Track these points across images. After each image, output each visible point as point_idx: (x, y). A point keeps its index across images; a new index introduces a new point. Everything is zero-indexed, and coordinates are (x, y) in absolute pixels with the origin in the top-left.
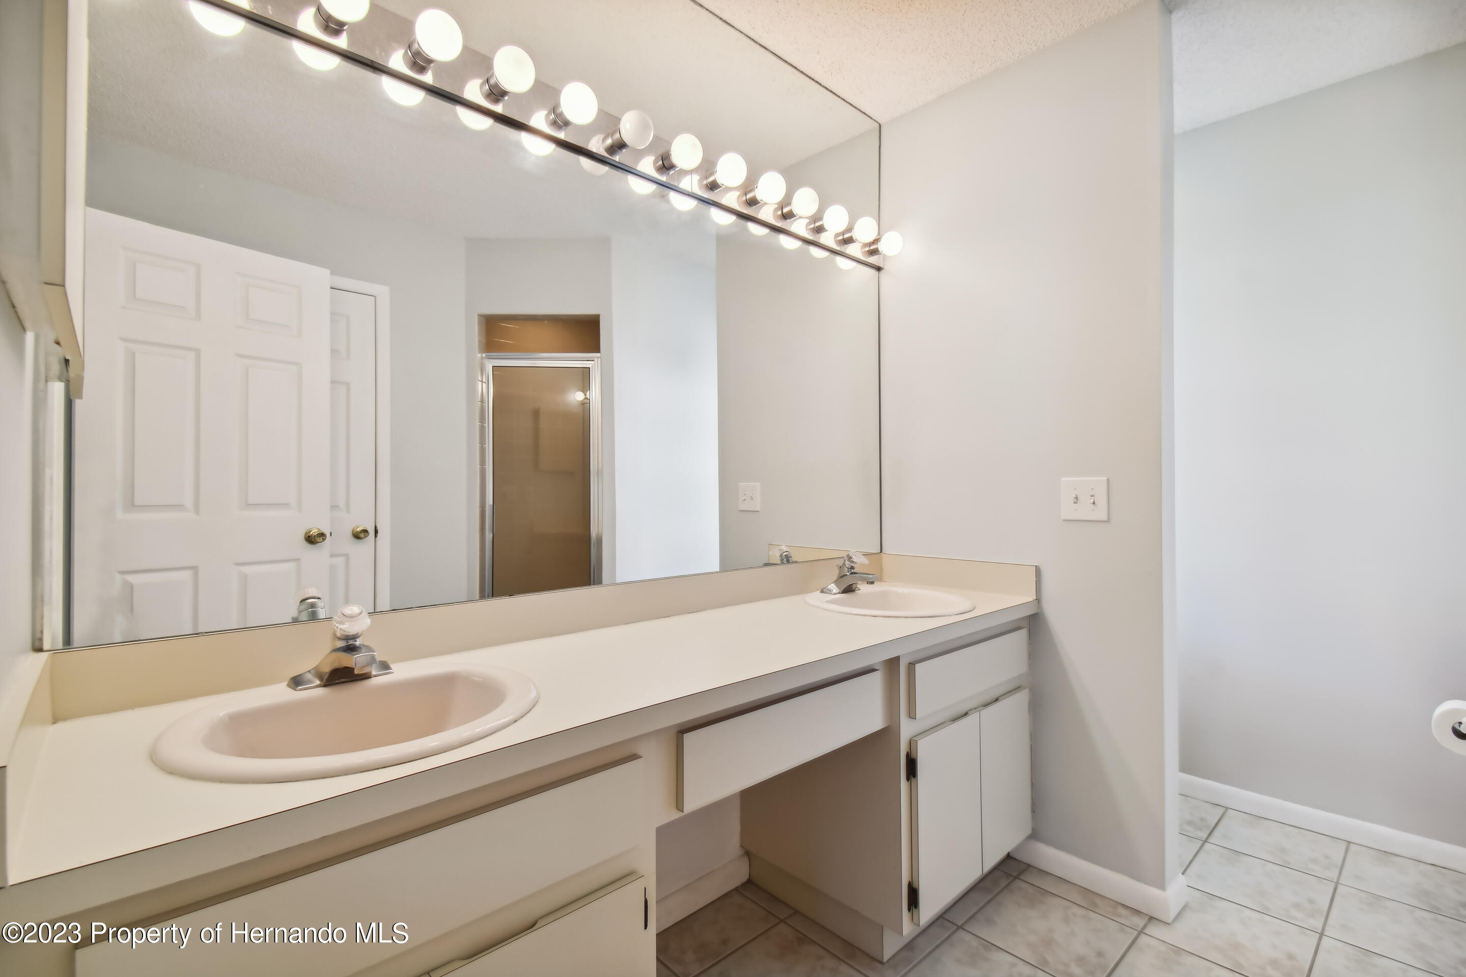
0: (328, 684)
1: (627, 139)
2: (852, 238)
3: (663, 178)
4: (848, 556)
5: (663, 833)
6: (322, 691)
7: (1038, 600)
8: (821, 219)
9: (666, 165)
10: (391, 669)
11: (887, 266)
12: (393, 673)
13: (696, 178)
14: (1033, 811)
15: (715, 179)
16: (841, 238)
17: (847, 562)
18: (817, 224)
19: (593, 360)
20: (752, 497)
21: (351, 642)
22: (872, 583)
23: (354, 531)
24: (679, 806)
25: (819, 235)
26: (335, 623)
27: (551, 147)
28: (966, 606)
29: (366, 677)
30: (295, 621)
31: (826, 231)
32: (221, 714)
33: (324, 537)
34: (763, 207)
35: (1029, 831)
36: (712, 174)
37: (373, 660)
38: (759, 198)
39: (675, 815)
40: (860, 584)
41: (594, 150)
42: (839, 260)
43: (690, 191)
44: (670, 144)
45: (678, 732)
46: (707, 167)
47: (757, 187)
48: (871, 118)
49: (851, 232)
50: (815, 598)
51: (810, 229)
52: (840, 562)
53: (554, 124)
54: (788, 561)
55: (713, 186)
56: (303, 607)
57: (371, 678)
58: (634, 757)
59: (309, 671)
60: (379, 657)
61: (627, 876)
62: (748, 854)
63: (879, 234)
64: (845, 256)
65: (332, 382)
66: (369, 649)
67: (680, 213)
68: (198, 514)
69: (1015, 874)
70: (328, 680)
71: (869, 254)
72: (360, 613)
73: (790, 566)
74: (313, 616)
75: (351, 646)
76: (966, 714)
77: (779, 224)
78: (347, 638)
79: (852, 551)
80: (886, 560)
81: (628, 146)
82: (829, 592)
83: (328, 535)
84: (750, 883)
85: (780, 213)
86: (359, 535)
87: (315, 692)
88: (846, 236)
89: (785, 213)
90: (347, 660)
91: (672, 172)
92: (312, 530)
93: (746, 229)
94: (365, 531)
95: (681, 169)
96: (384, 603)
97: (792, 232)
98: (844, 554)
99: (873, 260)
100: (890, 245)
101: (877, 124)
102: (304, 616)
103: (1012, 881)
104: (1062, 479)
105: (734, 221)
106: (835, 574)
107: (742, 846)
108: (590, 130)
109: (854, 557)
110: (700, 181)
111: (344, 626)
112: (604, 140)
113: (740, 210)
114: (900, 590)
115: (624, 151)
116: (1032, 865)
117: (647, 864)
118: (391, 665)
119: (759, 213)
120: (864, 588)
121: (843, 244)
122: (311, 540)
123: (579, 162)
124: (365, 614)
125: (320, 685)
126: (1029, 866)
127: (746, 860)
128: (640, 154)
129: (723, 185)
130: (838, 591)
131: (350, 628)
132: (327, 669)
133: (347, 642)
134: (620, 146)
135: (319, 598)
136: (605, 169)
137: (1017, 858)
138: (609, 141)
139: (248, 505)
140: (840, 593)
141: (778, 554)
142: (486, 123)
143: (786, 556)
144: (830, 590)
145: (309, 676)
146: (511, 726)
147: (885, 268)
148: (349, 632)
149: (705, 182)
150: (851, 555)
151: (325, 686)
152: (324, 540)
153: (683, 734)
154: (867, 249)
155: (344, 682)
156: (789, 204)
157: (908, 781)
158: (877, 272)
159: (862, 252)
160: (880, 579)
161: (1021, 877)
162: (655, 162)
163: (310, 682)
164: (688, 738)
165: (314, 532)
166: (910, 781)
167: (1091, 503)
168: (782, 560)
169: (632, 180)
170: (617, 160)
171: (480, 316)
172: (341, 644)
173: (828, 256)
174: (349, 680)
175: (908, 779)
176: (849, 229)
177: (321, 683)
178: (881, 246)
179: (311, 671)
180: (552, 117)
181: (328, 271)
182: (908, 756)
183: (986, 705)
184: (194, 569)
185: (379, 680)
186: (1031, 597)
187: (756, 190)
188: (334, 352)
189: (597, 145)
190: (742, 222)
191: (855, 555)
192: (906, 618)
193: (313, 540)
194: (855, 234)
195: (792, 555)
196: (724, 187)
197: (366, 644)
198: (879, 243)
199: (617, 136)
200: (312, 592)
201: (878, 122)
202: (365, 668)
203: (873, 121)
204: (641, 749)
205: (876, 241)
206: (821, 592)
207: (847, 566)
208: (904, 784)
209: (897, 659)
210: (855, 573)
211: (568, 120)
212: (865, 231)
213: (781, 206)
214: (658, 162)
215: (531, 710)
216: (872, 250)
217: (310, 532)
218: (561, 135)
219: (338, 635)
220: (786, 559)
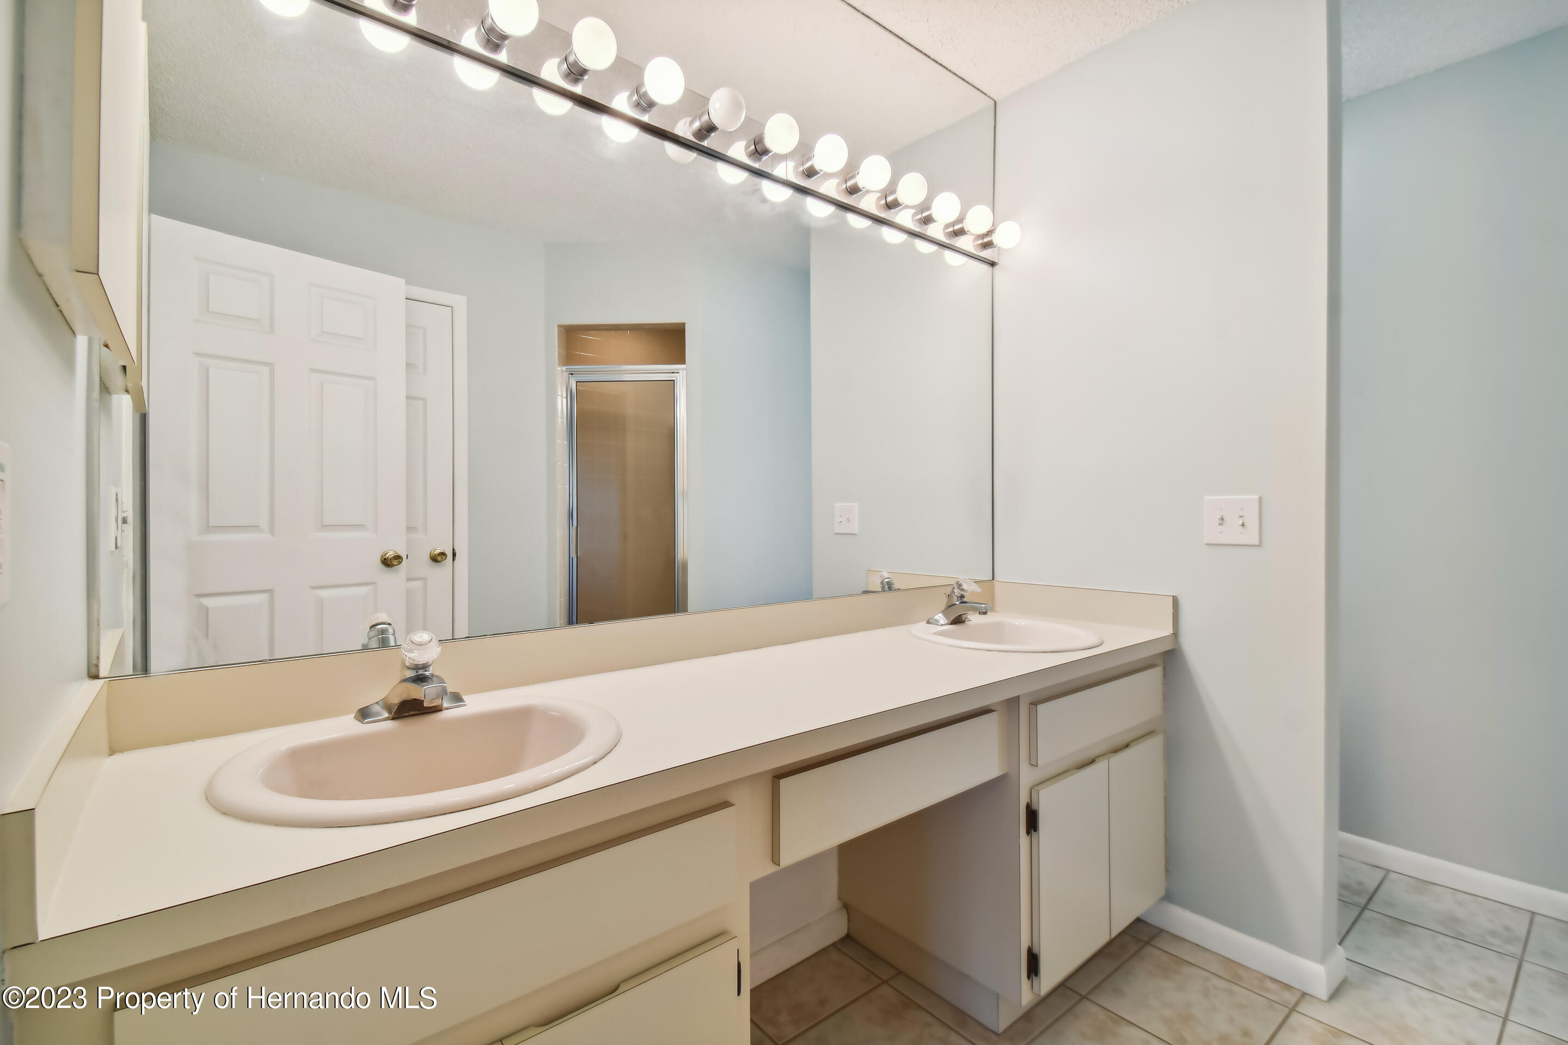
0: (396, 716)
1: (716, 121)
2: (964, 229)
3: (756, 165)
4: (957, 583)
5: (757, 888)
6: (390, 724)
7: (1175, 635)
8: (929, 208)
9: (759, 151)
10: (464, 702)
11: (1002, 261)
12: (466, 705)
13: (791, 164)
14: (1167, 871)
15: (813, 165)
16: (951, 229)
17: (956, 591)
18: (925, 214)
19: (678, 373)
20: (848, 519)
21: (421, 672)
22: (985, 613)
23: (432, 553)
24: (775, 859)
25: (927, 226)
26: (404, 652)
27: (633, 133)
28: (1093, 640)
29: (437, 709)
30: (365, 648)
31: (935, 221)
32: (283, 748)
33: (401, 560)
34: (864, 196)
35: (1162, 893)
36: (809, 159)
37: (444, 691)
38: (860, 186)
39: (771, 869)
40: (971, 614)
41: (681, 134)
42: (948, 254)
43: (785, 178)
44: (763, 126)
45: (773, 777)
46: (804, 150)
47: (858, 173)
48: (986, 94)
49: (963, 223)
50: (920, 629)
51: (917, 220)
52: (948, 591)
53: (638, 105)
54: (890, 589)
55: (811, 173)
56: (373, 633)
57: (442, 711)
58: (725, 805)
59: (377, 703)
60: (450, 689)
61: (719, 936)
62: (846, 906)
63: (993, 225)
64: (956, 251)
65: (408, 398)
66: (441, 680)
67: (774, 205)
68: (273, 536)
69: (1145, 939)
70: (397, 712)
71: (982, 248)
72: (430, 641)
73: (891, 594)
74: (384, 643)
75: (421, 677)
76: (1092, 761)
77: (883, 214)
78: (416, 668)
79: (961, 577)
80: (999, 589)
81: (718, 129)
82: (936, 623)
83: (404, 557)
84: (848, 938)
85: (883, 202)
86: (437, 558)
87: (384, 726)
88: (957, 227)
89: (889, 202)
90: (416, 692)
91: (765, 158)
92: (389, 552)
93: (845, 221)
94: (443, 554)
95: (775, 153)
96: (462, 631)
97: (897, 224)
98: (953, 582)
99: (986, 254)
100: (1005, 237)
101: (991, 100)
102: (374, 643)
103: (1142, 948)
104: (1206, 497)
105: (833, 212)
106: (943, 603)
107: (840, 898)
108: (676, 111)
109: (964, 584)
110: (796, 167)
111: (414, 655)
112: (691, 123)
113: (839, 199)
114: (1016, 622)
115: (713, 134)
116: (1166, 929)
117: (741, 922)
118: (464, 698)
119: (860, 202)
120: (974, 619)
121: (953, 236)
122: (389, 562)
123: (664, 150)
124: (435, 642)
125: (389, 717)
126: (1161, 931)
127: (844, 913)
128: (731, 137)
129: (821, 171)
130: (946, 621)
131: (419, 657)
132: (396, 700)
133: (417, 672)
134: (710, 129)
135: (389, 624)
136: (693, 155)
137: (1147, 921)
138: (697, 125)
139: (325, 527)
140: (948, 624)
141: (879, 581)
142: (563, 107)
143: (887, 582)
144: (937, 621)
145: (377, 708)
146: (590, 768)
147: (999, 263)
148: (418, 661)
149: (801, 169)
150: (961, 582)
151: (393, 719)
152: (400, 563)
153: (780, 779)
154: (980, 242)
155: (413, 715)
156: (893, 192)
157: (1028, 835)
158: (991, 268)
159: (974, 246)
160: (993, 610)
161: (1153, 943)
162: (747, 147)
163: (378, 714)
164: (783, 782)
165: (390, 554)
166: (1030, 835)
167: (1239, 525)
168: (883, 588)
169: (722, 168)
170: (706, 145)
171: (560, 326)
172: (410, 674)
173: (937, 250)
174: (419, 712)
175: (1028, 833)
176: (960, 220)
177: (390, 715)
178: (995, 238)
179: (380, 703)
180: (635, 98)
181: (404, 281)
182: (1028, 807)
183: (1116, 751)
184: (270, 591)
185: (451, 713)
186: (1167, 631)
187: (858, 177)
188: (410, 366)
189: (684, 129)
190: (841, 213)
191: (966, 583)
192: (1025, 652)
193: (389, 563)
194: (968, 225)
195: (894, 582)
196: (822, 173)
197: (436, 674)
198: (993, 235)
199: (705, 118)
200: (383, 617)
201: (993, 99)
202: (434, 701)
203: (987, 97)
204: (732, 796)
205: (990, 233)
206: (927, 623)
207: (957, 594)
208: (1024, 839)
209: (1016, 700)
210: (965, 602)
211: (652, 99)
212: (978, 221)
213: (885, 194)
214: (749, 147)
215: (611, 750)
216: (986, 242)
217: (386, 554)
218: (645, 118)
219: (407, 664)
220: (888, 587)
